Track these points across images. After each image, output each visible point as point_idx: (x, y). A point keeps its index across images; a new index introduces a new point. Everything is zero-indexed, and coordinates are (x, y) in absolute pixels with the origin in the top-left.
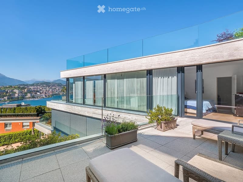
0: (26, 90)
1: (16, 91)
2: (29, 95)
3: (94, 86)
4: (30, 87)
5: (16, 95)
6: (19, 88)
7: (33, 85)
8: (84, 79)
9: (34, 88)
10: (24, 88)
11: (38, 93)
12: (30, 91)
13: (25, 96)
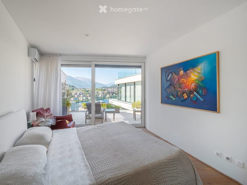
0: (106, 91)
1: (100, 92)
2: (108, 96)
3: (130, 88)
4: (109, 89)
5: (100, 96)
6: (102, 90)
7: (110, 88)
8: (125, 85)
9: (111, 90)
10: (105, 90)
11: (114, 94)
12: (109, 93)
13: (106, 96)
